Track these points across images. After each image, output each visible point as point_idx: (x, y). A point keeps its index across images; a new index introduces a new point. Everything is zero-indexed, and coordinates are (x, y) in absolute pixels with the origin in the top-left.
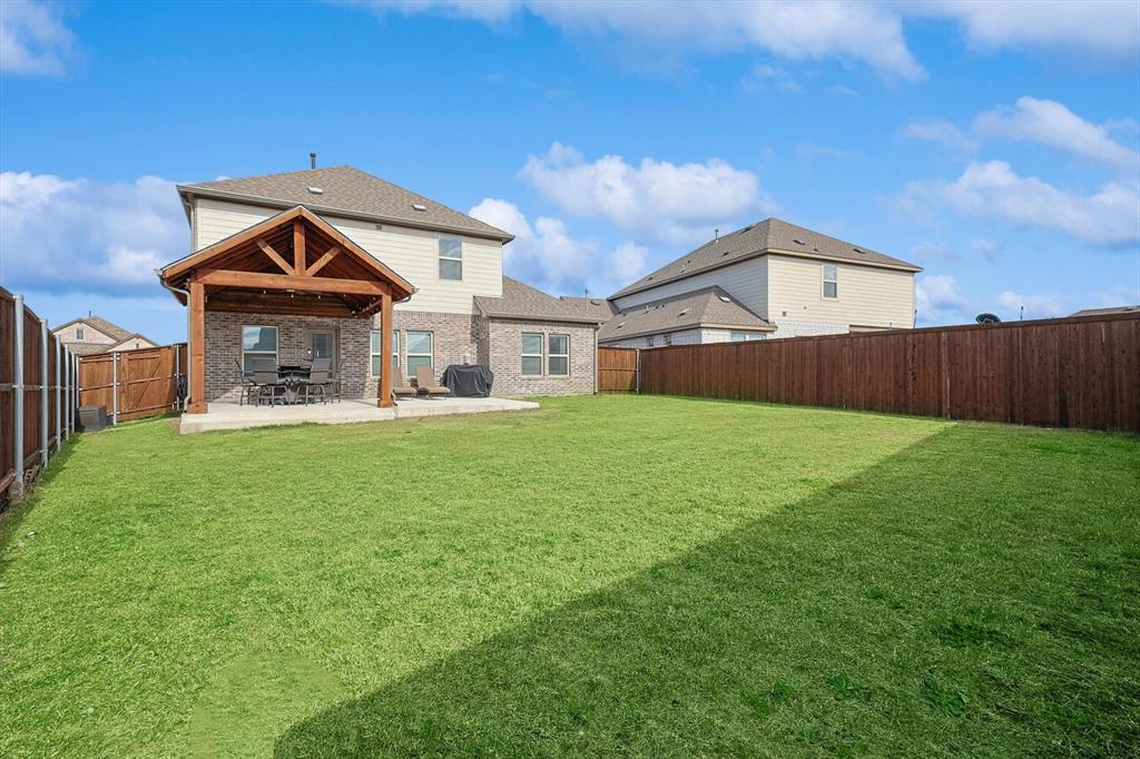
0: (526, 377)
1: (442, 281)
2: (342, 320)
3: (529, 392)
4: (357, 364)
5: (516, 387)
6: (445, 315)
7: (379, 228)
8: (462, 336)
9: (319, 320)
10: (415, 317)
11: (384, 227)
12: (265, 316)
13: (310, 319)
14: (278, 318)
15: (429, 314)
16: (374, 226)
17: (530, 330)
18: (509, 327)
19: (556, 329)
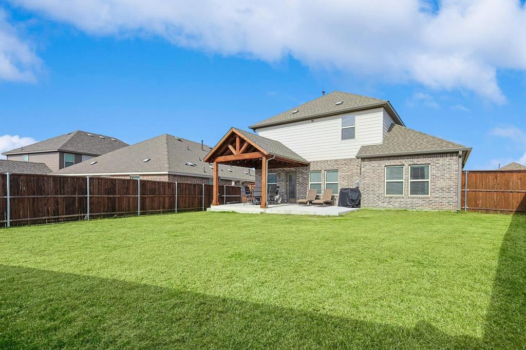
0: (388, 196)
1: (344, 141)
2: (297, 168)
3: (391, 206)
4: (303, 188)
5: (379, 203)
6: (345, 160)
7: (312, 122)
8: (354, 171)
9: (289, 169)
10: (329, 163)
11: (315, 120)
12: (273, 169)
13: (286, 169)
14: (276, 169)
15: (336, 160)
16: (311, 121)
17: (392, 164)
18: (375, 164)
19: (415, 161)
